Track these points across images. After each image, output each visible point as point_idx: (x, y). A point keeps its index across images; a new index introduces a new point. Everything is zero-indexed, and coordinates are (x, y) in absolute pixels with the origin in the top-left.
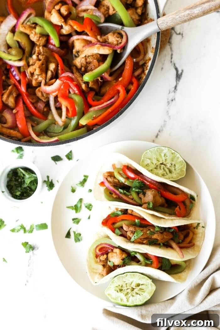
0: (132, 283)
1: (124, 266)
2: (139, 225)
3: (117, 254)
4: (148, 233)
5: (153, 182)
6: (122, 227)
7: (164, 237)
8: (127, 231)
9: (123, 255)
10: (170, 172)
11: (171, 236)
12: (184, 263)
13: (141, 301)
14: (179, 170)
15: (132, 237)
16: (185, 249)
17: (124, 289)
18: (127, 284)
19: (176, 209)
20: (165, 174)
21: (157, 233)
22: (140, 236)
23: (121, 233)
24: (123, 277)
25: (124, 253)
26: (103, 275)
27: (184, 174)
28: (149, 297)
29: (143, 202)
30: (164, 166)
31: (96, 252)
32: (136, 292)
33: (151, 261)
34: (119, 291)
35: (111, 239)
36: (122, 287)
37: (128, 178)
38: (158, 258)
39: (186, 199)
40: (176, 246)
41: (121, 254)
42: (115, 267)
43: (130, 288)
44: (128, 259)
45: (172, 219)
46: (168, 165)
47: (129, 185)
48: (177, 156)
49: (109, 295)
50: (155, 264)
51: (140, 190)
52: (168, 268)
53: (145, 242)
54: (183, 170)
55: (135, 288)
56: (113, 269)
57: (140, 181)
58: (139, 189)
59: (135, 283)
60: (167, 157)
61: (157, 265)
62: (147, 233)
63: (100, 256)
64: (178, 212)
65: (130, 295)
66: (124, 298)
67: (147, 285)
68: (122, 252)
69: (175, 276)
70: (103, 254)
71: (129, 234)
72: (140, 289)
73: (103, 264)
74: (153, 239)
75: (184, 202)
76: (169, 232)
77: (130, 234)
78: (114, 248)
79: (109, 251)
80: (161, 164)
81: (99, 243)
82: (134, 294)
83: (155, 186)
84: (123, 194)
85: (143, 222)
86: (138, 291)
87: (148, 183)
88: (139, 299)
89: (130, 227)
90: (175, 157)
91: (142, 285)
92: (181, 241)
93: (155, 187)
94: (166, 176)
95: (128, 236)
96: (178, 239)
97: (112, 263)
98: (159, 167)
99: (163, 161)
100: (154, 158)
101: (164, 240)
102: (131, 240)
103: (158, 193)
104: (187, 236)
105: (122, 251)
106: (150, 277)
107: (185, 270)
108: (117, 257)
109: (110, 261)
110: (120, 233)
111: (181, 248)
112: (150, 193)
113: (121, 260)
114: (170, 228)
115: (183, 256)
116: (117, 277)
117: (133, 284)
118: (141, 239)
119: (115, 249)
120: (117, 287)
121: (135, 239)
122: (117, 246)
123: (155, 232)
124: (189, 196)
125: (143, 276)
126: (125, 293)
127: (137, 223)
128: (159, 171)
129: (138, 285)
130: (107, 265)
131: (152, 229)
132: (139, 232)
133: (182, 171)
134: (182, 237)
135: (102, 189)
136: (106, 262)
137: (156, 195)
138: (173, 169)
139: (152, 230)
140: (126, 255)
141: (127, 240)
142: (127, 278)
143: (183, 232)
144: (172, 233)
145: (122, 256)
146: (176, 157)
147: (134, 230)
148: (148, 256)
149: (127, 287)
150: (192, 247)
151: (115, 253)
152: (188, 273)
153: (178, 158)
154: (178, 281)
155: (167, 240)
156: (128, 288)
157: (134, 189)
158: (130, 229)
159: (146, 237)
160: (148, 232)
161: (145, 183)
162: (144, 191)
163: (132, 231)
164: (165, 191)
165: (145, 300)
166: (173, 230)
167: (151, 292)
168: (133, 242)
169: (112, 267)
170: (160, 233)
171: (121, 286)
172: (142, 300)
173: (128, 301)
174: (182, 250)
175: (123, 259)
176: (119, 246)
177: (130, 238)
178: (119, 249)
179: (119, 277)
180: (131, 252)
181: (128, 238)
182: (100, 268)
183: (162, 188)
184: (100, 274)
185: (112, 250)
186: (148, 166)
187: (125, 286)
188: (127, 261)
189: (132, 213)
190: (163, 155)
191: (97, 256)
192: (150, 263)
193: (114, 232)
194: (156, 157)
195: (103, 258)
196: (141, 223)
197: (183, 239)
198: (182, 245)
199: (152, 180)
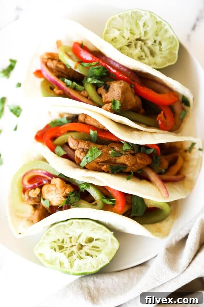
0: (79, 236)
1: (69, 208)
2: (96, 139)
3: (56, 188)
4: (110, 155)
5: (122, 69)
6: (67, 144)
7: (137, 161)
8: (74, 148)
9: (67, 190)
10: (152, 54)
11: (148, 161)
12: (168, 206)
13: (93, 267)
14: (168, 51)
15: (83, 158)
16: (170, 184)
17: (65, 246)
18: (71, 238)
19: (159, 116)
20: (144, 57)
21: (127, 154)
22: (97, 157)
23: (65, 153)
24: (65, 225)
25: (69, 185)
26: (32, 221)
27: (174, 60)
28: (107, 261)
29: (104, 101)
30: (143, 43)
31: (23, 183)
32: (86, 252)
33: (113, 200)
34: (57, 249)
35: (48, 163)
36: (63, 242)
37: (81, 61)
38: (125, 195)
39: (175, 102)
40: (157, 178)
41: (64, 186)
42: (53, 209)
43: (77, 244)
44: (75, 196)
45: (151, 133)
46: (150, 43)
47: (82, 73)
48: (164, 27)
49: (41, 255)
50: (119, 206)
51: (100, 82)
52: (140, 213)
53: (104, 168)
54: (174, 52)
55: (85, 246)
56: (49, 211)
57: (101, 66)
58: (99, 79)
59: (85, 237)
60: (148, 28)
61: (123, 207)
62: (108, 153)
63: (29, 190)
64: (162, 122)
65: (75, 257)
66: (66, 262)
67: (104, 241)
68: (65, 185)
69: (150, 226)
70: (34, 188)
71: (78, 154)
72: (93, 247)
73: (33, 203)
74: (118, 163)
75: (171, 107)
76: (145, 153)
77: (80, 154)
78: (52, 178)
79: (45, 182)
80: (138, 40)
81: (28, 170)
82: (83, 256)
83: (126, 75)
84: (71, 88)
85: (103, 136)
86: (90, 249)
87: (115, 71)
88: (91, 263)
89: (80, 143)
90: (161, 29)
91: (96, 240)
92: (163, 170)
93: (126, 78)
94: (144, 59)
95: (77, 157)
96: (160, 166)
97: (49, 203)
98: (133, 45)
99: (140, 34)
100: (127, 28)
101: (136, 166)
102: (81, 164)
103: (131, 87)
104: (173, 163)
105: (65, 183)
106: (109, 228)
107: (168, 218)
108: (57, 192)
109: (44, 199)
110: (63, 153)
111: (164, 181)
112: (117, 85)
113: (62, 198)
114: (147, 147)
115: (168, 194)
116: (56, 226)
117: (81, 238)
118: (97, 163)
119: (54, 178)
120: (55, 242)
121: (87, 162)
122: (57, 175)
123: (121, 152)
124: (180, 98)
125: (98, 225)
126: (68, 252)
127: (93, 136)
128: (134, 50)
129: (90, 240)
130: (40, 205)
131: (117, 147)
132: (94, 150)
133: (171, 53)
134: (166, 164)
135: (39, 81)
136: (38, 200)
137: (127, 89)
138: (156, 48)
139: (116, 149)
140: (72, 190)
141: (75, 165)
142: (71, 228)
143: (167, 157)
144: (151, 156)
145: (65, 190)
146: (163, 29)
147: (87, 148)
148: (108, 192)
149: (71, 242)
150: (181, 182)
151: (53, 185)
152: (173, 223)
153: (166, 31)
154: (157, 236)
155: (141, 167)
156: (73, 244)
157: (89, 80)
158: (79, 145)
159: (106, 160)
160: (110, 152)
161: (109, 69)
162: (108, 83)
163: (84, 149)
164: (141, 85)
165: (101, 266)
166: (151, 151)
167: (111, 252)
168: (84, 168)
169: (48, 209)
170: (130, 154)
171: (61, 240)
172: (95, 266)
173: (71, 266)
174: (166, 185)
175: (66, 197)
176: (61, 174)
177: (80, 161)
178: (61, 178)
179: (59, 227)
180: (81, 184)
181: (77, 162)
182: (28, 210)
183: (137, 80)
184: (28, 220)
185: (49, 181)
186: (115, 42)
187: (68, 241)
188: (72, 199)
189: (84, 120)
190: (141, 24)
191: (24, 191)
192: (111, 203)
193: (53, 150)
194: (130, 28)
195: (34, 193)
196: (98, 138)
197: (167, 168)
198: (165, 177)
199: (120, 65)
